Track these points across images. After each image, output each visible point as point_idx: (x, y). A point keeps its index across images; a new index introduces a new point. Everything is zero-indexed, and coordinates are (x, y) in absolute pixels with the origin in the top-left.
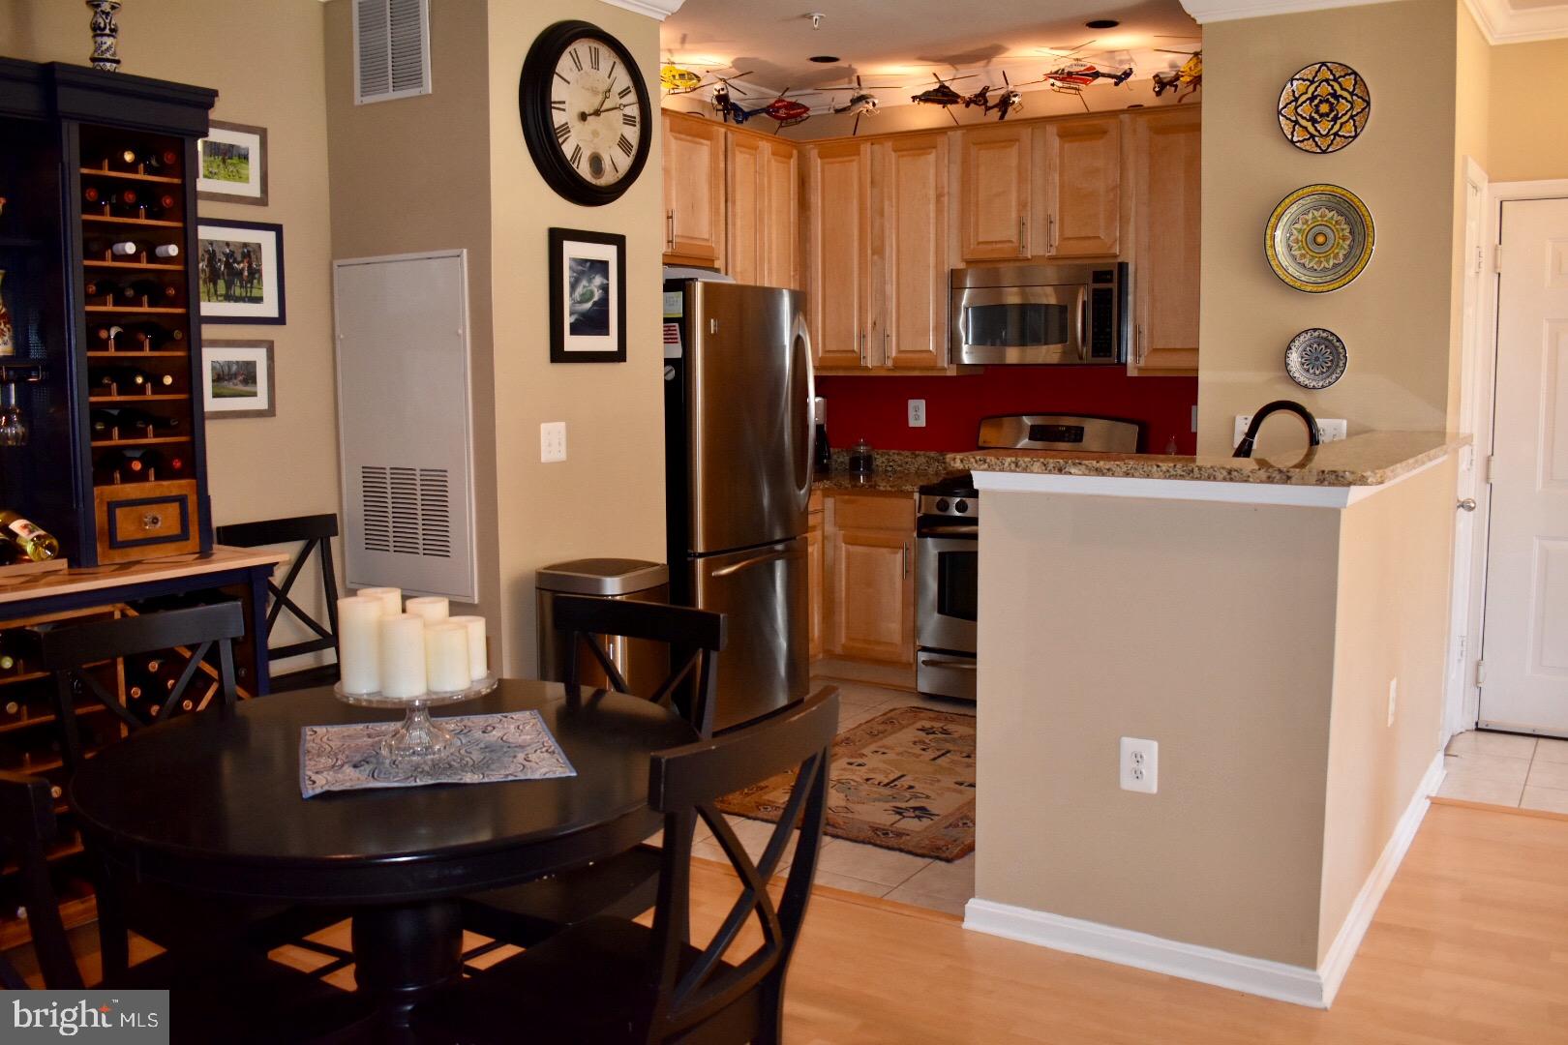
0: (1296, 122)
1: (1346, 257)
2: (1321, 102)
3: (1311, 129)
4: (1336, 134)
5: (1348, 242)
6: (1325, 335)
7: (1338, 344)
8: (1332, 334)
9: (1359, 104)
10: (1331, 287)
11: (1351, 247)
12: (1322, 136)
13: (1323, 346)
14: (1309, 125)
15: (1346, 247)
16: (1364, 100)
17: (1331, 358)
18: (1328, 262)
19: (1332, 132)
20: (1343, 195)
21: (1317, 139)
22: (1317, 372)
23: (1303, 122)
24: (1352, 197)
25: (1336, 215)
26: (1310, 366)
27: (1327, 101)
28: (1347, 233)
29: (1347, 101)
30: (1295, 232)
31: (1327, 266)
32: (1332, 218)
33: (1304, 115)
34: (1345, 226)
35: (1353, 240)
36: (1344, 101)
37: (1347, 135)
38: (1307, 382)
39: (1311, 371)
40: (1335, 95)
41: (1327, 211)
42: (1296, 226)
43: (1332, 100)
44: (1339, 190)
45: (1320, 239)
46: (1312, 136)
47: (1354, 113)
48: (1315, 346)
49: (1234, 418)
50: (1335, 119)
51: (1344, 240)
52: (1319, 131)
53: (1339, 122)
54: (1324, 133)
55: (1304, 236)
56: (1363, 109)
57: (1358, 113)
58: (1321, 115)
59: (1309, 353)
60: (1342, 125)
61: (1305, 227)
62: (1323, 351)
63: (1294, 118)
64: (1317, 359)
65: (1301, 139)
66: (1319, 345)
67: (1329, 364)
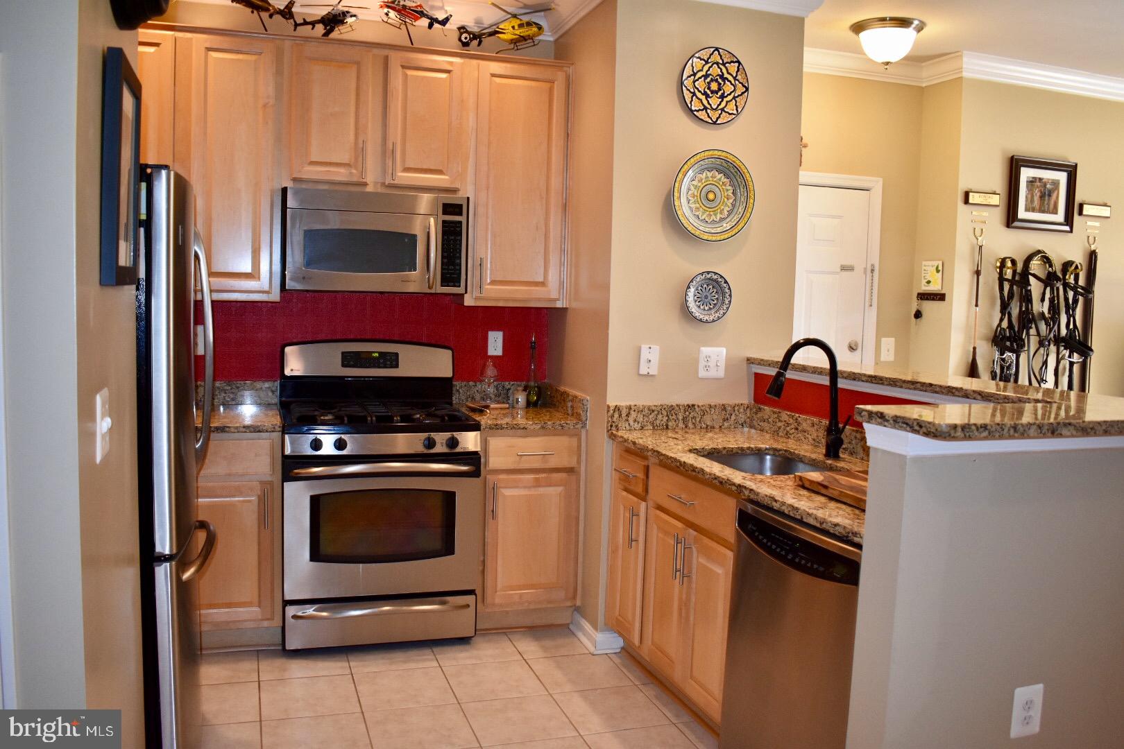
0: (694, 94)
1: (730, 213)
2: (712, 80)
3: (705, 102)
4: (722, 110)
5: (731, 201)
6: (716, 277)
7: (725, 285)
8: (722, 277)
9: (740, 89)
10: (722, 237)
11: (733, 205)
12: (712, 109)
13: (711, 287)
14: (703, 98)
15: (730, 205)
16: (744, 86)
17: (717, 296)
18: (715, 215)
19: (720, 107)
20: (734, 162)
21: (709, 111)
22: (706, 308)
23: (699, 95)
24: (740, 164)
25: (723, 177)
26: (701, 303)
27: (716, 81)
28: (730, 193)
29: (732, 84)
30: (692, 188)
31: (715, 220)
32: (720, 180)
33: (700, 89)
34: (730, 188)
35: (735, 200)
36: (729, 83)
37: (731, 112)
38: (701, 317)
39: (702, 307)
40: (722, 76)
41: (717, 173)
42: (693, 183)
43: (720, 80)
44: (731, 157)
45: (711, 196)
46: (706, 108)
47: (736, 95)
48: (705, 286)
49: (640, 347)
50: (722, 97)
51: (728, 199)
52: (710, 105)
53: (725, 100)
54: (714, 107)
55: (699, 192)
56: (743, 93)
57: (739, 96)
58: (712, 92)
59: (700, 292)
60: (727, 102)
61: (700, 184)
62: (711, 291)
63: (692, 90)
64: (706, 297)
65: (697, 109)
66: (708, 285)
67: (715, 302)
